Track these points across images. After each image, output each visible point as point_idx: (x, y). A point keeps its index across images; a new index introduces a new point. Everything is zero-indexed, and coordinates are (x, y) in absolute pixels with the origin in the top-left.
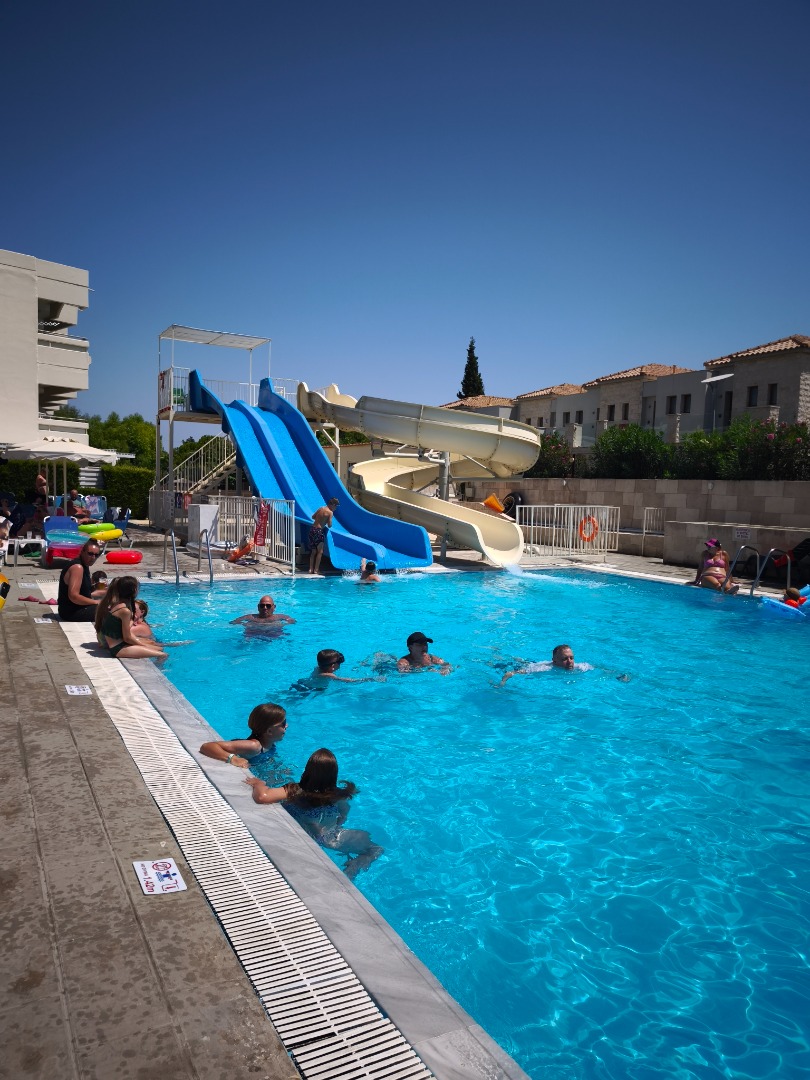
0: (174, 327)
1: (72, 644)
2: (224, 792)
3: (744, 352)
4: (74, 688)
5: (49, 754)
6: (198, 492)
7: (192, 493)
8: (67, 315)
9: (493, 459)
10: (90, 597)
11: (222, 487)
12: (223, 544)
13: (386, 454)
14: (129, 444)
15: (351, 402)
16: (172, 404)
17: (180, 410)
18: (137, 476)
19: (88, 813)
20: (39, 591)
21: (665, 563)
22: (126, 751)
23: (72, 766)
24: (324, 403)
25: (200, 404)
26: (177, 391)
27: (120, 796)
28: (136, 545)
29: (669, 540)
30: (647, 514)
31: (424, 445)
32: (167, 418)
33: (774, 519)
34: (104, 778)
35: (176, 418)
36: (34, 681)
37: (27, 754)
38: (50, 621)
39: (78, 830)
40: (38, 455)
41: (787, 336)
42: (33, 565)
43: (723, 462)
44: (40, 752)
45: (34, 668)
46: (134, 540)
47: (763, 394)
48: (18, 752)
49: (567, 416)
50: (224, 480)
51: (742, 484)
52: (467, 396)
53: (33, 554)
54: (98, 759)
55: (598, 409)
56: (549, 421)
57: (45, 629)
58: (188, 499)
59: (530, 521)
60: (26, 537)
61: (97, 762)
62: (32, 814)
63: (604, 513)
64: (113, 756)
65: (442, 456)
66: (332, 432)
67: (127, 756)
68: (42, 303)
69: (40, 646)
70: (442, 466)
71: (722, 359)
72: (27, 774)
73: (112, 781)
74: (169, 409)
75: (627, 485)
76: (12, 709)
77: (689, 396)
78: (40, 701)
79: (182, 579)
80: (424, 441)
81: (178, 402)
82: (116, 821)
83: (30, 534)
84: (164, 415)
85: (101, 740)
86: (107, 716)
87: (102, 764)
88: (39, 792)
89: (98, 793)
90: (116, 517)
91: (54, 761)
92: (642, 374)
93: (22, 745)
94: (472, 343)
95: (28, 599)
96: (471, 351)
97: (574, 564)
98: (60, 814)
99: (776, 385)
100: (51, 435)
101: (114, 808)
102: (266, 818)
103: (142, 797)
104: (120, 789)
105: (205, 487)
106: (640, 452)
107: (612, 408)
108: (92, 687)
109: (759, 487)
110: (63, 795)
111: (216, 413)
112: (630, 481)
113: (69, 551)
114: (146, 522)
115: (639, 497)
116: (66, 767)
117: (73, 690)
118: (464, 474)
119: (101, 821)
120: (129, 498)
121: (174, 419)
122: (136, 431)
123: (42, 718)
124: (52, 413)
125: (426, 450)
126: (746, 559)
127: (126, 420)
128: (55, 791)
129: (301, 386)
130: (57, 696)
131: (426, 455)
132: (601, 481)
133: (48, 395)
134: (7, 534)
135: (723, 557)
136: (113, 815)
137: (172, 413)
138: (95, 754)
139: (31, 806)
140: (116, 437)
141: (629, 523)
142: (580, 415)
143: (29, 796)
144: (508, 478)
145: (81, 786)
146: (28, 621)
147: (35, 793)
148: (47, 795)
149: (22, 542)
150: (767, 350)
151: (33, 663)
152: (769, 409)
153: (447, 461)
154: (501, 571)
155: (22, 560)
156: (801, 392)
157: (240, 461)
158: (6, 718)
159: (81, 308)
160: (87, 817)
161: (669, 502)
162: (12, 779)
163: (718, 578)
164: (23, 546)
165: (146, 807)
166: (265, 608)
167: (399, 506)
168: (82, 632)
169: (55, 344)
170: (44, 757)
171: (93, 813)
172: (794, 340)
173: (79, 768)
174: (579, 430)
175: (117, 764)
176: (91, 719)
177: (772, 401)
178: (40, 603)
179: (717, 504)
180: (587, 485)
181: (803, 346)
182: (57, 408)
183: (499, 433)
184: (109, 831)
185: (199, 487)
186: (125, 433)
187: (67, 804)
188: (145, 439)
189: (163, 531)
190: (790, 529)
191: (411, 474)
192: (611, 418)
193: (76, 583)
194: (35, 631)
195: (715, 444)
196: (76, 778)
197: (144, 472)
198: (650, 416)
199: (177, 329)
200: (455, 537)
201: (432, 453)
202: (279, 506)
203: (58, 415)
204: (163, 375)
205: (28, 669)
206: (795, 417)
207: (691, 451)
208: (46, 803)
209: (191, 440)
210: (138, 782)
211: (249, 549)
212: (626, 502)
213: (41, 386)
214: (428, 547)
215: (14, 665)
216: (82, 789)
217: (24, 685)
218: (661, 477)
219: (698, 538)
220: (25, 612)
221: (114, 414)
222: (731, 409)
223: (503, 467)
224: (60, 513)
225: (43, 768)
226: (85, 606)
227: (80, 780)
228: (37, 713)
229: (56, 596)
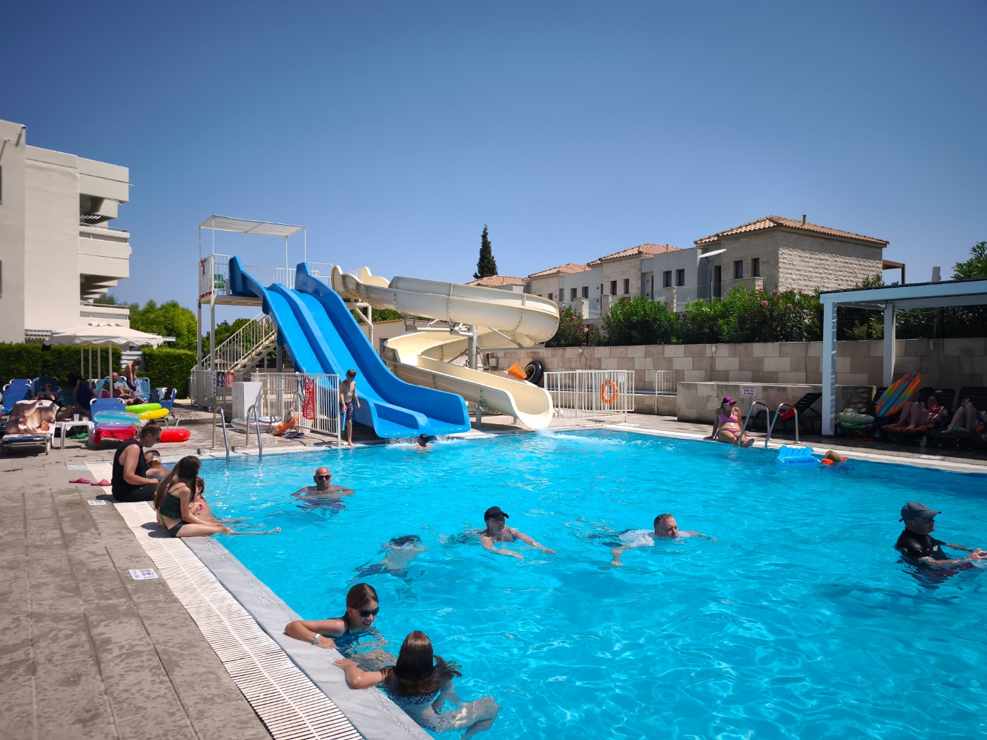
0: (214, 217)
1: (130, 525)
2: (315, 678)
3: (729, 231)
4: (138, 572)
5: (121, 647)
6: (238, 371)
7: (232, 371)
8: (107, 209)
9: (519, 331)
10: (144, 476)
11: (260, 365)
12: (268, 419)
13: (418, 328)
14: (166, 328)
15: (384, 283)
16: (213, 288)
17: (220, 294)
18: (178, 358)
19: (173, 714)
20: (89, 473)
21: (679, 420)
22: (203, 639)
23: (148, 660)
24: (358, 284)
25: (240, 288)
26: (218, 277)
27: (205, 692)
28: (182, 423)
29: (682, 400)
30: (657, 377)
31: (455, 320)
32: (209, 302)
33: (773, 377)
34: (185, 672)
35: (218, 301)
36: (95, 566)
37: (97, 648)
38: (103, 502)
39: (165, 735)
40: (84, 339)
41: (764, 218)
42: (79, 447)
43: (725, 327)
44: (111, 646)
45: (93, 553)
46: (179, 418)
47: (747, 267)
48: (87, 647)
49: (574, 291)
50: (263, 359)
51: (742, 347)
52: (482, 277)
53: (78, 436)
54: (175, 650)
55: (602, 285)
56: (558, 297)
57: (100, 512)
58: (231, 377)
59: (557, 387)
60: (73, 420)
61: (174, 653)
62: (111, 719)
63: (622, 376)
64: (190, 645)
65: (469, 330)
66: (365, 310)
67: (205, 645)
68: (83, 198)
69: (97, 529)
70: (471, 339)
71: (709, 238)
72: (100, 672)
73: (193, 675)
74: (210, 293)
75: (638, 351)
76: (76, 599)
77: (683, 270)
78: (104, 588)
79: (231, 454)
80: (454, 316)
81: (217, 286)
82: (206, 721)
83: (76, 416)
84: (204, 299)
85: (174, 628)
86: (177, 601)
87: (181, 655)
88: (116, 693)
89: (181, 690)
90: (162, 396)
91: (128, 656)
92: (640, 253)
93: (91, 639)
94: (485, 229)
95: (79, 481)
96: (485, 236)
97: (598, 424)
98: (143, 716)
99: (758, 259)
100: (95, 321)
101: (200, 707)
102: (364, 706)
103: (228, 691)
104: (204, 684)
105: (244, 366)
106: (648, 321)
107: (614, 284)
108: (157, 570)
109: (758, 349)
110: (143, 694)
111: (256, 296)
112: (640, 346)
113: (117, 431)
114: (187, 401)
115: (649, 361)
116: (142, 661)
117: (137, 574)
118: (489, 345)
119: (188, 722)
120: (171, 379)
121: (215, 303)
122: (173, 317)
123: (109, 607)
124: (91, 301)
125: (456, 324)
126: (755, 415)
127: (163, 307)
128: (134, 690)
129: (335, 269)
130: (122, 582)
131: (456, 328)
132: (613, 348)
133: (89, 284)
134: (54, 418)
135: (736, 413)
136: (201, 714)
137: (213, 297)
138: (170, 645)
139: (109, 710)
140: (154, 322)
141: (643, 387)
142: (585, 290)
143: (106, 697)
144: (530, 348)
145: (161, 682)
146: (80, 504)
147: (112, 693)
148: (125, 695)
149: (67, 425)
150: (748, 229)
151: (91, 548)
152: (754, 280)
153: (474, 334)
154: (532, 434)
155: (69, 442)
156: (780, 265)
157: (281, 339)
158: (71, 609)
159: (121, 202)
160: (173, 719)
161: (677, 365)
162: (83, 679)
163: (733, 432)
164: (68, 428)
165: (235, 703)
166: (321, 480)
167: (434, 376)
168: (141, 513)
169: (96, 236)
170: (116, 652)
171: (178, 714)
172: (771, 220)
173: (155, 662)
174: (586, 303)
175: (195, 654)
176: (161, 605)
177: (756, 273)
178: (92, 485)
179: (720, 365)
180: (601, 351)
181: (780, 225)
182: (97, 296)
183: (523, 307)
184: (199, 734)
185: (239, 366)
186: (162, 319)
187: (149, 705)
188: (183, 324)
189: (205, 409)
190: (790, 386)
191: (441, 347)
192: (614, 292)
193: (131, 463)
194: (90, 514)
195: (715, 311)
196: (155, 674)
197: (185, 354)
198: (649, 289)
199: (217, 219)
200: (487, 404)
201: (461, 328)
202: (321, 381)
203: (98, 303)
204: (203, 262)
205: (87, 555)
206: (776, 287)
207: (694, 319)
208: (125, 705)
209: (226, 323)
210: (222, 674)
211: (294, 422)
212: (637, 366)
213: (82, 276)
214: (466, 414)
215: (72, 551)
216: (163, 686)
217: (85, 572)
218: (668, 342)
219: (709, 396)
220: (77, 494)
221: (151, 301)
222: (720, 281)
223: (526, 338)
224: (105, 395)
225: (117, 665)
226: (140, 486)
227: (159, 675)
228: (103, 602)
229: (108, 476)
